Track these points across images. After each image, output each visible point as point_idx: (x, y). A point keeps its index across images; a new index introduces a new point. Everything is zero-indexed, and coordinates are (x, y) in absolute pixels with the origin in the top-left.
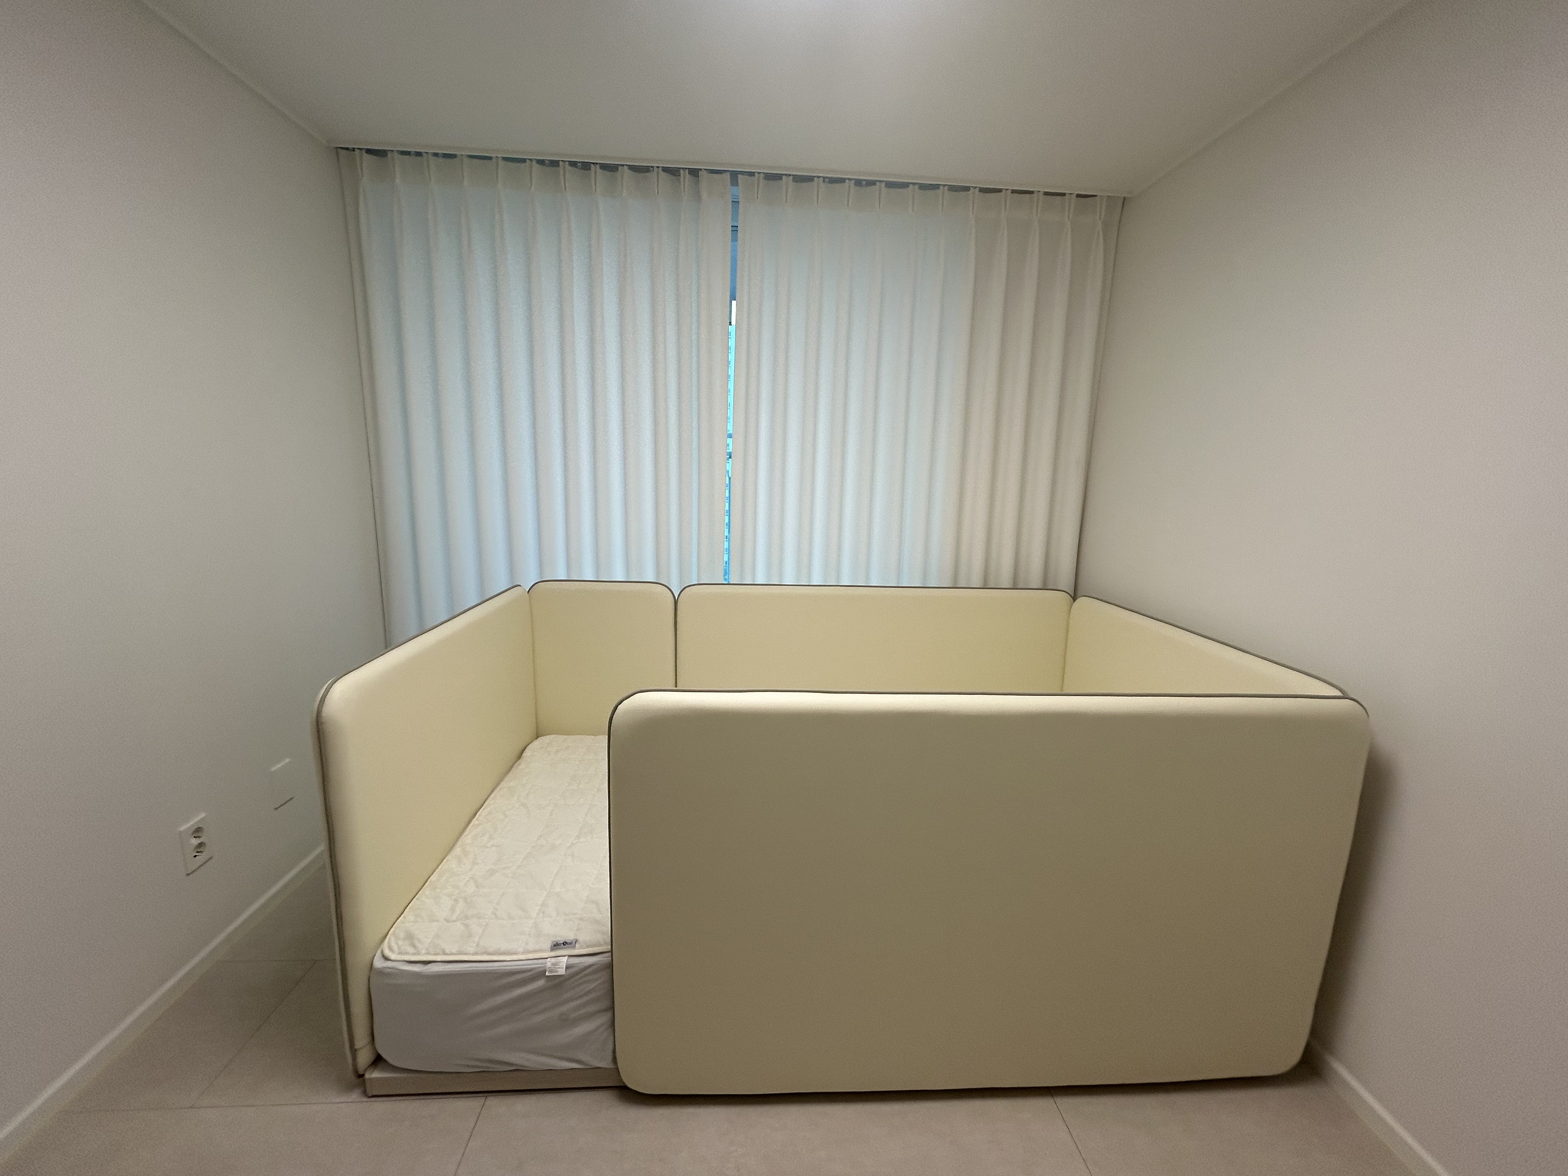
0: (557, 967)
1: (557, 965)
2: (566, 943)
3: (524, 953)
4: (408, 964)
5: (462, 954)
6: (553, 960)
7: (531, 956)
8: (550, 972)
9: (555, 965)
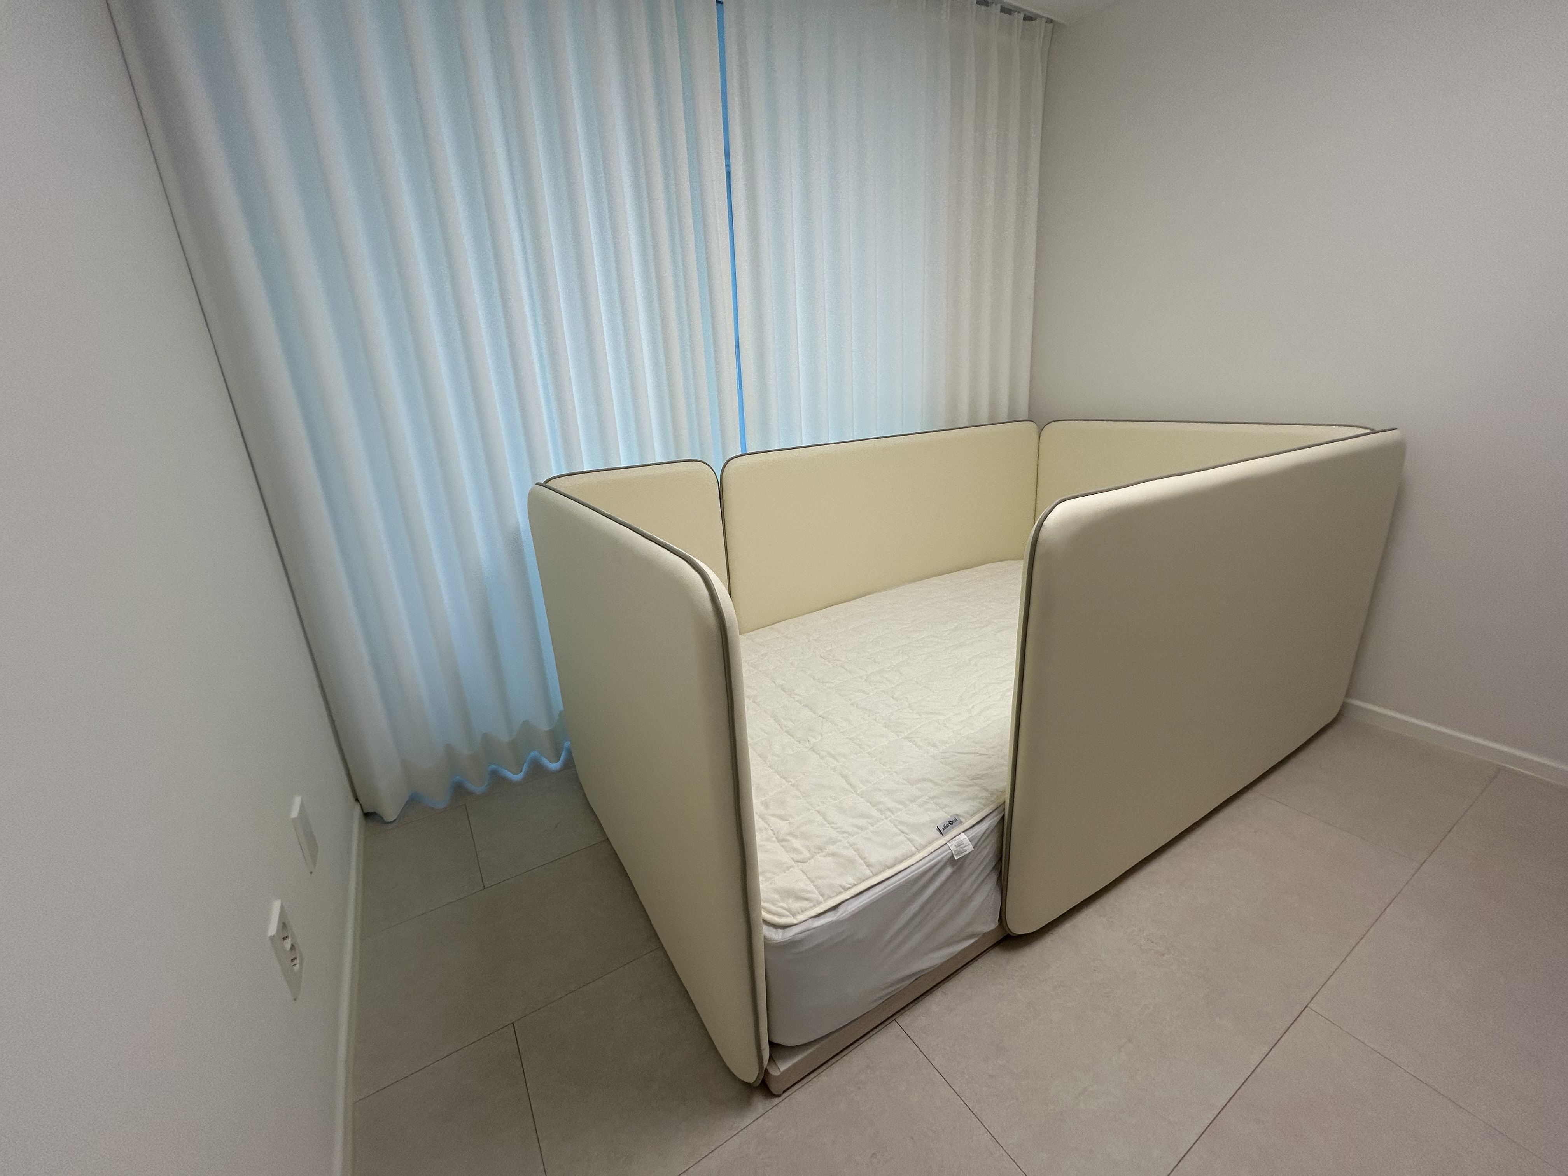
0: (962, 846)
1: (962, 845)
2: (951, 821)
3: (919, 850)
4: (817, 919)
5: (864, 881)
6: (954, 842)
7: (930, 849)
8: (958, 854)
9: (960, 846)
